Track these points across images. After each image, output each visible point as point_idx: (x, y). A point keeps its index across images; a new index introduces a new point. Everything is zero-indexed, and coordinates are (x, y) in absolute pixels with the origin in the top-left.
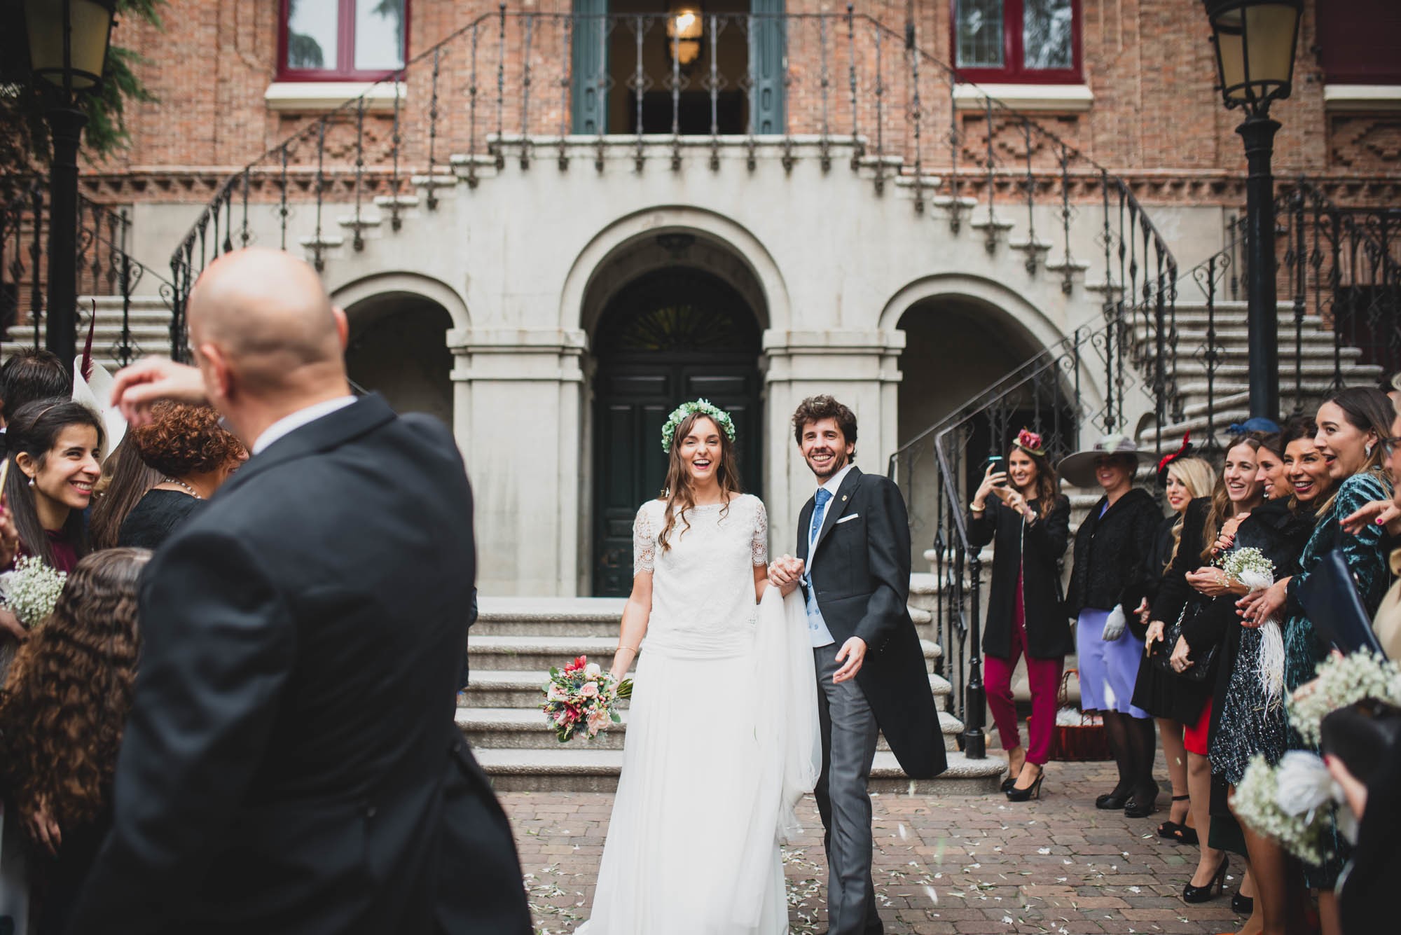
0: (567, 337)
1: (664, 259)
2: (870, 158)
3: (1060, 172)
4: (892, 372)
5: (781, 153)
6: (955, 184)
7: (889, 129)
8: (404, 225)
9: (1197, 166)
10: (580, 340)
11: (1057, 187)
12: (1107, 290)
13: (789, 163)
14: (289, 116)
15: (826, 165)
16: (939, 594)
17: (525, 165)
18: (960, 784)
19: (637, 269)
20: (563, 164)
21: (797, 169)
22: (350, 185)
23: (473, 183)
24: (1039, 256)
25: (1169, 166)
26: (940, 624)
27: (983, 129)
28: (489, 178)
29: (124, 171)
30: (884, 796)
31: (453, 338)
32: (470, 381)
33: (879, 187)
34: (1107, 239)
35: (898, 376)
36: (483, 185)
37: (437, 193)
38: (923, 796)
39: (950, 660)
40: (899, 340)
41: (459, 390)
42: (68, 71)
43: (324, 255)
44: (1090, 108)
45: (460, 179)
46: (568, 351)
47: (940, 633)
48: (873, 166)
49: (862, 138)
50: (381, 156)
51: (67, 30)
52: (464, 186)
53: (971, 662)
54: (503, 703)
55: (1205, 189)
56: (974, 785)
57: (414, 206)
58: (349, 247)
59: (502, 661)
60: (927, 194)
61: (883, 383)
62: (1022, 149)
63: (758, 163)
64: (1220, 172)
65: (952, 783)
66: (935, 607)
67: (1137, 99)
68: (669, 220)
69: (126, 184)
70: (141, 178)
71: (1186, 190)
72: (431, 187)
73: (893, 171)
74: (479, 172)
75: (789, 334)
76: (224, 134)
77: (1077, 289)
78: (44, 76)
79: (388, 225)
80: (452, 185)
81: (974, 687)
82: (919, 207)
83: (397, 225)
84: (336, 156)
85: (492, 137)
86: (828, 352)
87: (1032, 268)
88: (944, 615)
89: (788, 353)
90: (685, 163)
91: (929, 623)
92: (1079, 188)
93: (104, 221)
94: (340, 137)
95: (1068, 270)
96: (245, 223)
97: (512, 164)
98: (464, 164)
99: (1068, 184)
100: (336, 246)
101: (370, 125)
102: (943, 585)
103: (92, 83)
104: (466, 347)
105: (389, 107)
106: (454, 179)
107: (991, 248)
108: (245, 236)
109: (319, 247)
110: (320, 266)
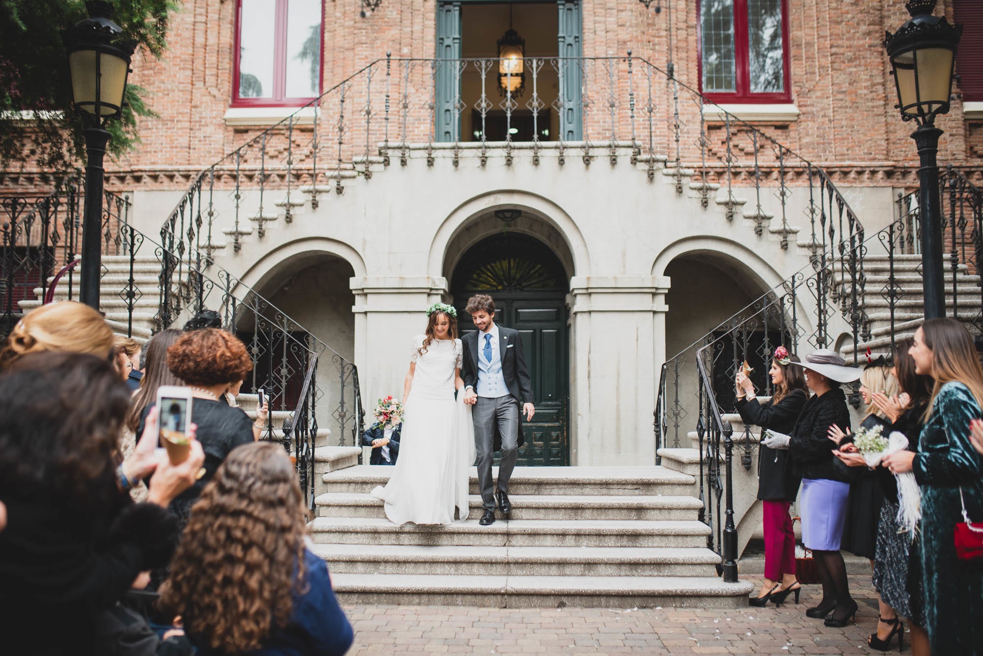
0: (434, 283)
1: (500, 227)
2: (644, 156)
3: (778, 164)
4: (661, 305)
5: (582, 153)
6: (703, 173)
7: (656, 136)
8: (320, 204)
9: (874, 159)
10: (442, 284)
11: (775, 174)
12: (813, 247)
13: (587, 160)
14: (240, 131)
15: (614, 161)
16: (701, 463)
17: (404, 163)
18: (720, 600)
19: (482, 234)
20: (430, 162)
21: (593, 164)
22: (282, 177)
23: (368, 175)
24: (765, 223)
25: (854, 159)
26: (702, 484)
27: (723, 134)
28: (379, 172)
29: (128, 169)
30: (665, 609)
31: (354, 283)
32: (366, 313)
33: (651, 176)
34: (813, 211)
35: (666, 308)
36: (374, 177)
37: (343, 183)
38: (694, 610)
39: (710, 511)
40: (666, 283)
41: (358, 319)
42: (98, 104)
43: (265, 226)
44: (797, 119)
45: (359, 173)
46: (433, 292)
47: (702, 491)
48: (647, 161)
49: (638, 143)
50: (303, 157)
51: (99, 75)
52: (362, 177)
53: (727, 512)
54: (394, 542)
55: (880, 175)
56: (730, 601)
57: (327, 191)
58: (282, 220)
60: (685, 181)
61: (655, 312)
62: (750, 148)
63: (566, 161)
64: (891, 163)
65: (714, 599)
66: (698, 473)
67: (830, 113)
68: (503, 200)
69: (128, 177)
70: (139, 174)
71: (866, 176)
72: (339, 178)
73: (661, 165)
74: (372, 168)
75: (588, 279)
76: (195, 143)
77: (791, 246)
78: (82, 107)
79: (310, 205)
80: (354, 177)
81: (729, 531)
82: (679, 190)
83: (315, 205)
84: (272, 157)
85: (382, 144)
86: (616, 291)
87: (759, 232)
88: (704, 478)
89: (589, 293)
90: (514, 161)
91: (694, 484)
92: (790, 175)
93: (114, 203)
94: (276, 144)
95: (785, 233)
96: (211, 204)
97: (395, 162)
98: (362, 162)
99: (783, 173)
100: (273, 219)
101: (296, 136)
102: (704, 456)
103: (114, 111)
104: (363, 289)
105: (309, 124)
106: (355, 173)
107: (730, 218)
108: (211, 214)
109: (261, 220)
110: (261, 234)
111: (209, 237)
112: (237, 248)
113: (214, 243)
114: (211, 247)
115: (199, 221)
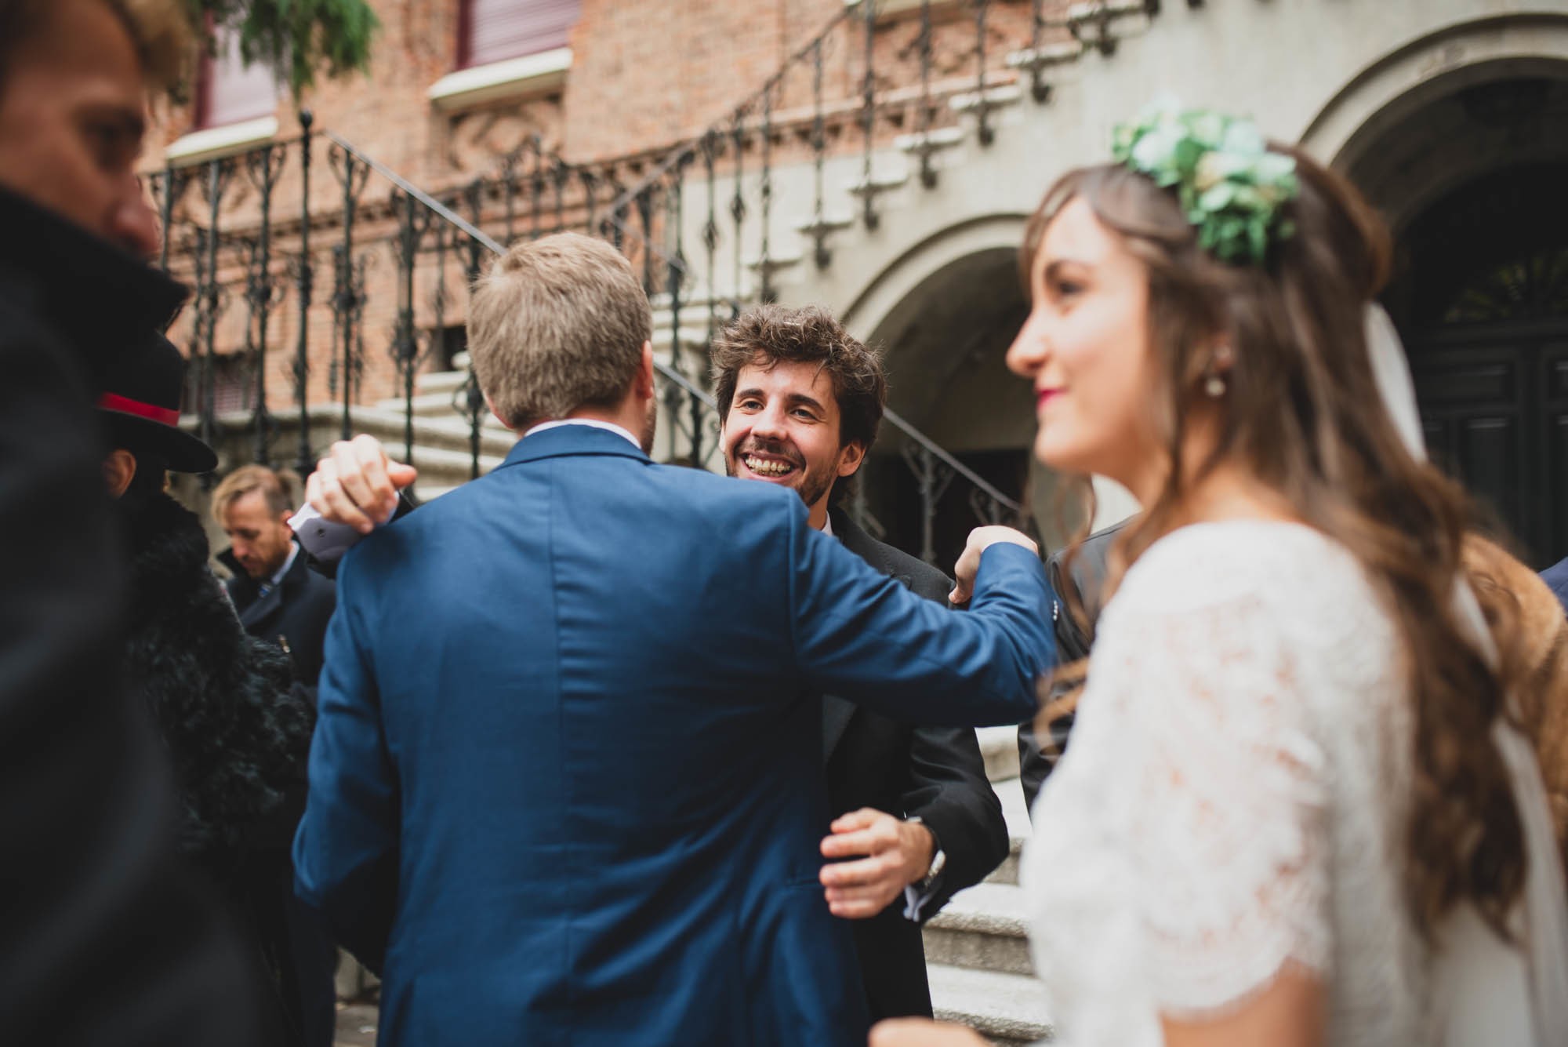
8: (1001, 138)
14: (880, 25)
17: (1195, 0)
23: (1107, 47)
28: (1136, 35)
36: (1124, 50)
37: (1049, 76)
43: (879, 203)
45: (1087, 45)
52: (1093, 57)
57: (1012, 103)
58: (916, 184)
59: (995, 950)
68: (1474, 52)
69: (674, 156)
72: (1037, 67)
74: (1115, 28)
79: (974, 140)
80: (1073, 58)
83: (986, 137)
94: (953, 42)
98: (1091, 18)
100: (895, 186)
106: (1074, 47)
108: (766, 191)
109: (870, 192)
110: (872, 222)
111: (765, 245)
112: (823, 260)
113: (777, 254)
114: (769, 268)
115: (738, 210)
